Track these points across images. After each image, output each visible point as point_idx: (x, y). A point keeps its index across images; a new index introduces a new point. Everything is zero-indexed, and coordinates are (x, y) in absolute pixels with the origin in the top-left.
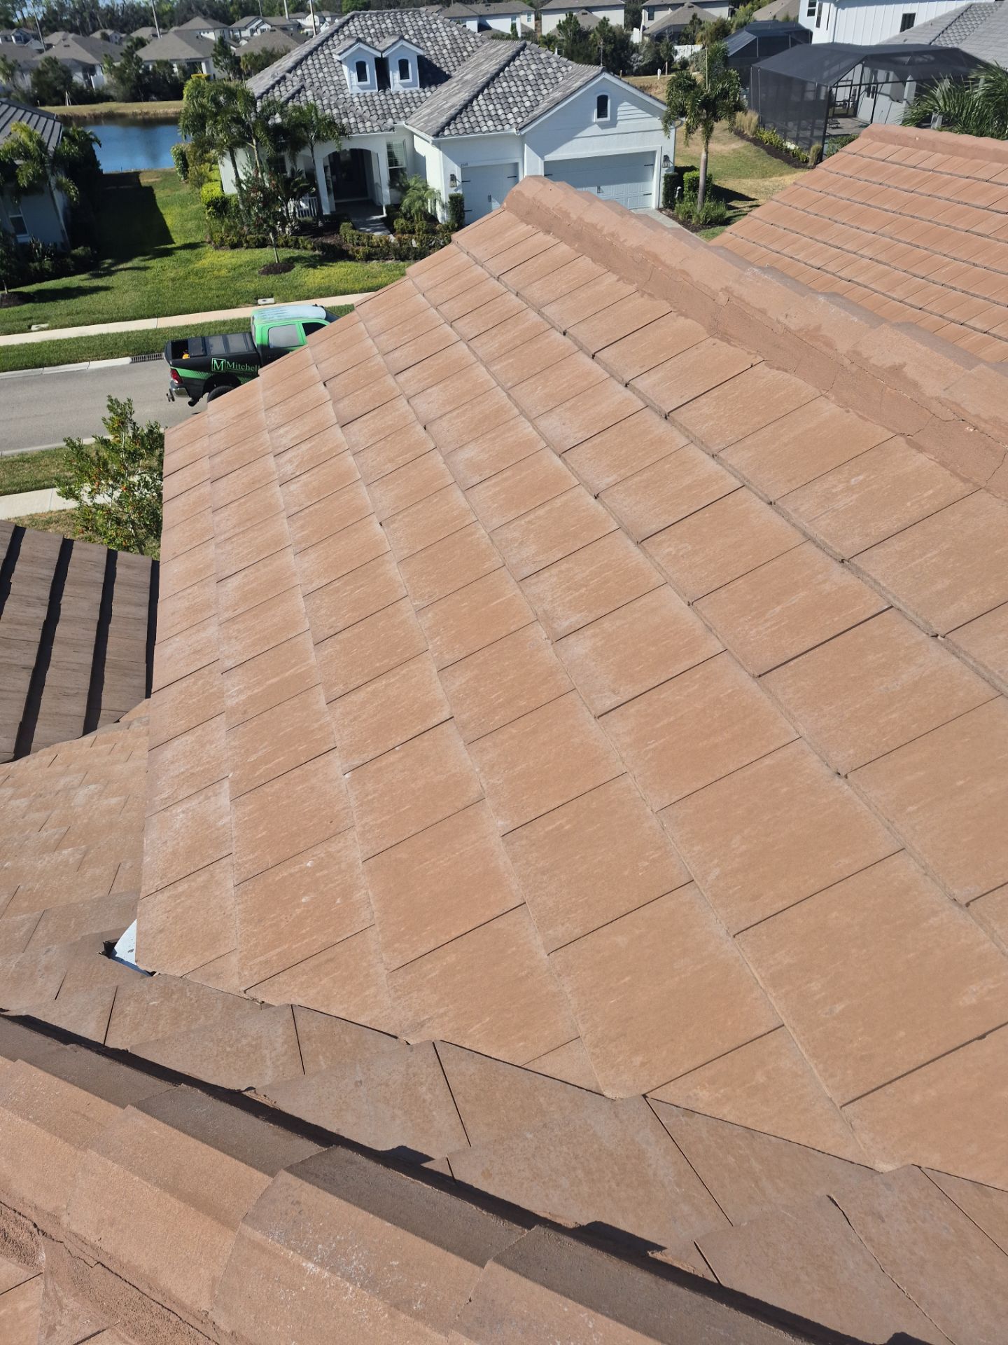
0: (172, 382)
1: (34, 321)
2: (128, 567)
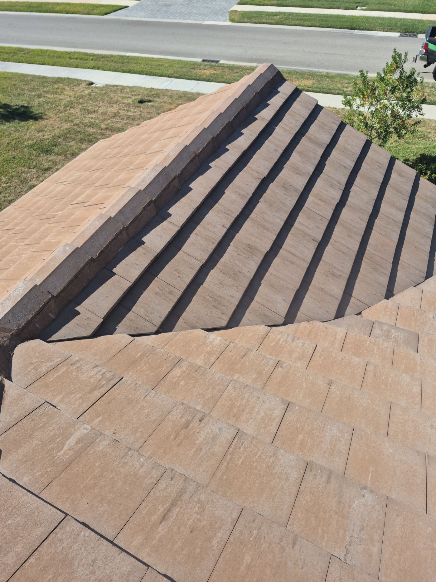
0: (421, 51)
1: (360, 4)
2: (400, 174)
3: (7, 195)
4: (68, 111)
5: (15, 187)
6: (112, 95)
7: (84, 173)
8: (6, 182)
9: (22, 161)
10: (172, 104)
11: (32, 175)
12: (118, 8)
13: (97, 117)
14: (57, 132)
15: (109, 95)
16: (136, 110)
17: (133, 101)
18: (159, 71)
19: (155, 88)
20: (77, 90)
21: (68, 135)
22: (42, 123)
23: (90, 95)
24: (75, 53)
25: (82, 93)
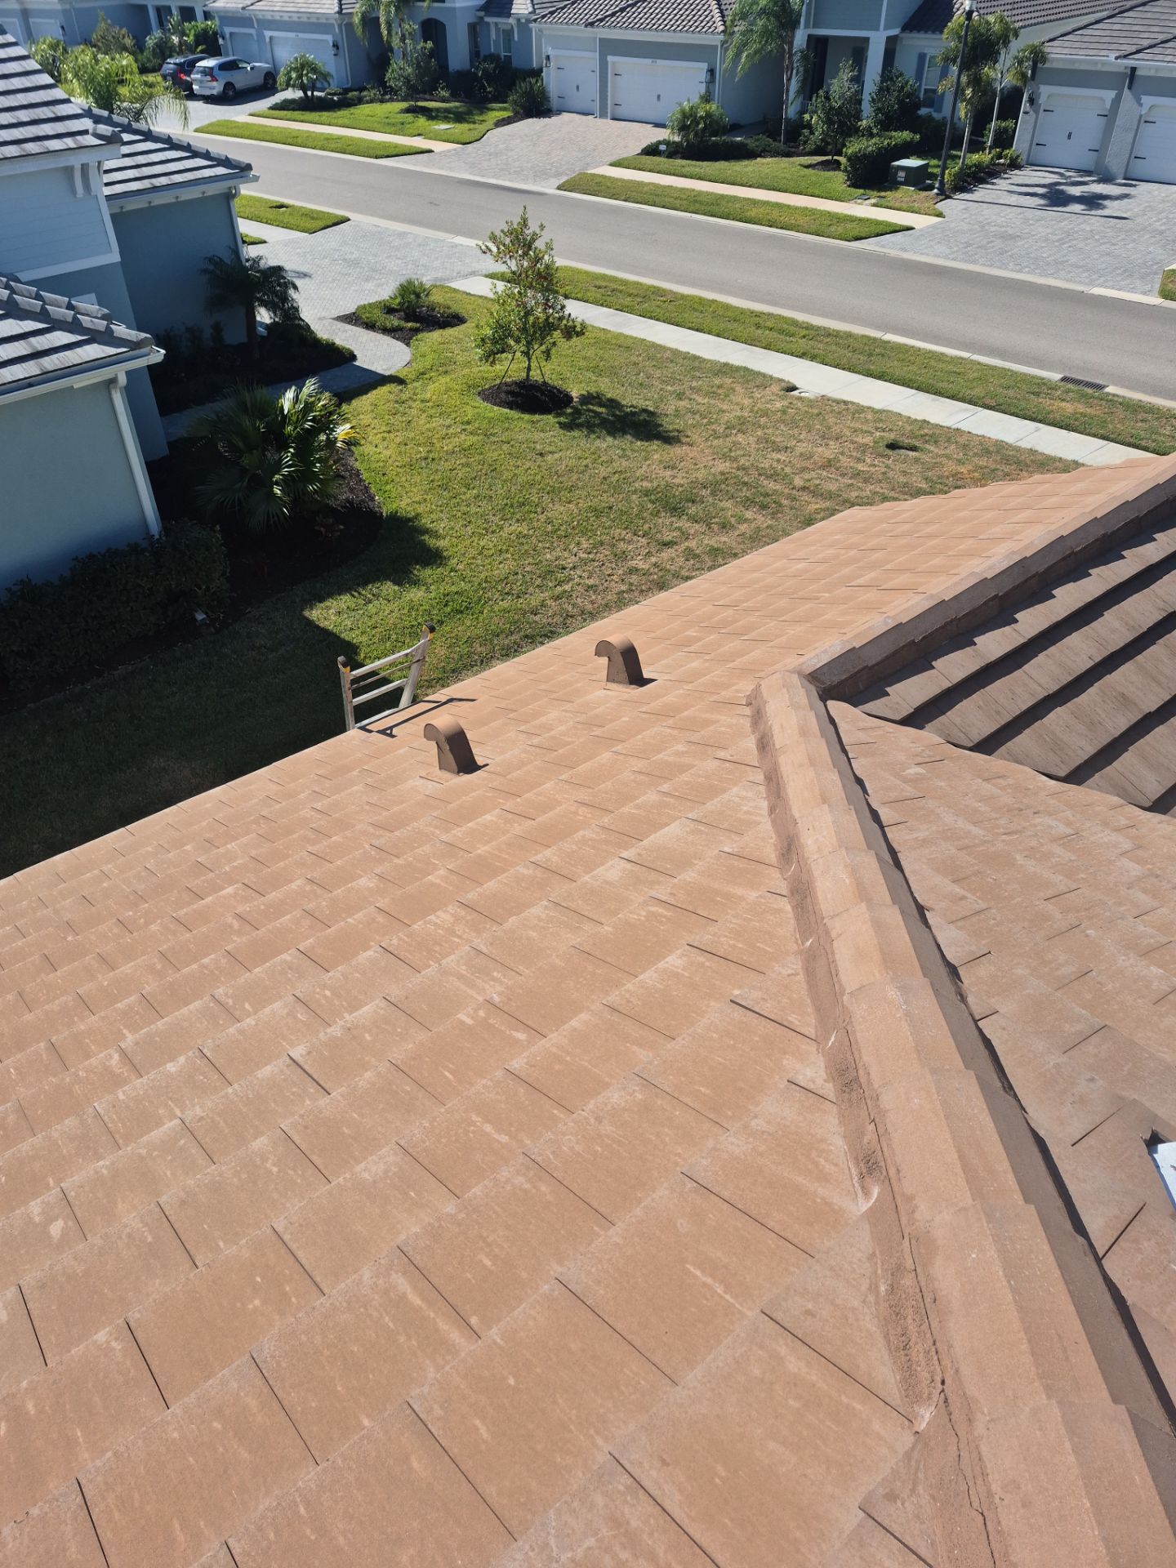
3: (585, 575)
4: (733, 438)
5: (603, 565)
6: (831, 420)
7: (843, 551)
8: (589, 550)
9: (624, 518)
10: (964, 463)
11: (637, 548)
12: (888, 230)
13: (790, 462)
14: (701, 475)
15: (824, 419)
16: (876, 462)
17: (875, 442)
18: (951, 386)
19: (932, 421)
20: (759, 396)
21: (723, 486)
22: (677, 451)
23: (784, 412)
24: (770, 315)
25: (769, 406)
